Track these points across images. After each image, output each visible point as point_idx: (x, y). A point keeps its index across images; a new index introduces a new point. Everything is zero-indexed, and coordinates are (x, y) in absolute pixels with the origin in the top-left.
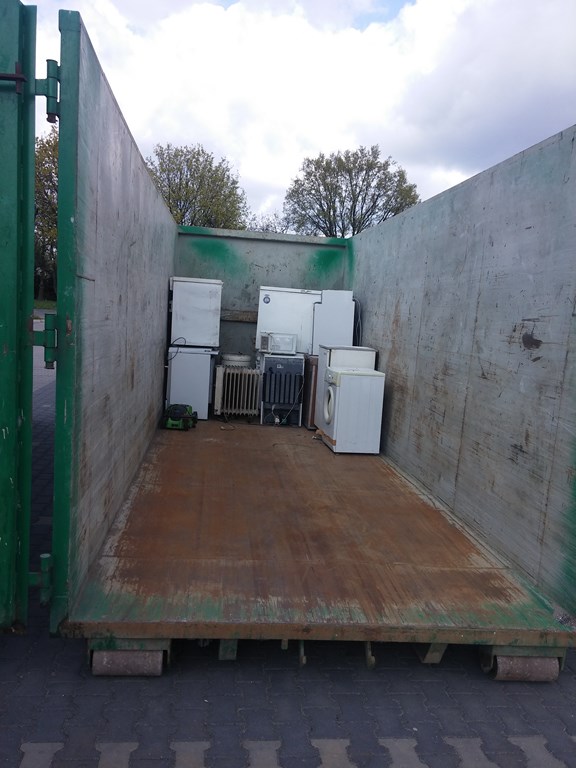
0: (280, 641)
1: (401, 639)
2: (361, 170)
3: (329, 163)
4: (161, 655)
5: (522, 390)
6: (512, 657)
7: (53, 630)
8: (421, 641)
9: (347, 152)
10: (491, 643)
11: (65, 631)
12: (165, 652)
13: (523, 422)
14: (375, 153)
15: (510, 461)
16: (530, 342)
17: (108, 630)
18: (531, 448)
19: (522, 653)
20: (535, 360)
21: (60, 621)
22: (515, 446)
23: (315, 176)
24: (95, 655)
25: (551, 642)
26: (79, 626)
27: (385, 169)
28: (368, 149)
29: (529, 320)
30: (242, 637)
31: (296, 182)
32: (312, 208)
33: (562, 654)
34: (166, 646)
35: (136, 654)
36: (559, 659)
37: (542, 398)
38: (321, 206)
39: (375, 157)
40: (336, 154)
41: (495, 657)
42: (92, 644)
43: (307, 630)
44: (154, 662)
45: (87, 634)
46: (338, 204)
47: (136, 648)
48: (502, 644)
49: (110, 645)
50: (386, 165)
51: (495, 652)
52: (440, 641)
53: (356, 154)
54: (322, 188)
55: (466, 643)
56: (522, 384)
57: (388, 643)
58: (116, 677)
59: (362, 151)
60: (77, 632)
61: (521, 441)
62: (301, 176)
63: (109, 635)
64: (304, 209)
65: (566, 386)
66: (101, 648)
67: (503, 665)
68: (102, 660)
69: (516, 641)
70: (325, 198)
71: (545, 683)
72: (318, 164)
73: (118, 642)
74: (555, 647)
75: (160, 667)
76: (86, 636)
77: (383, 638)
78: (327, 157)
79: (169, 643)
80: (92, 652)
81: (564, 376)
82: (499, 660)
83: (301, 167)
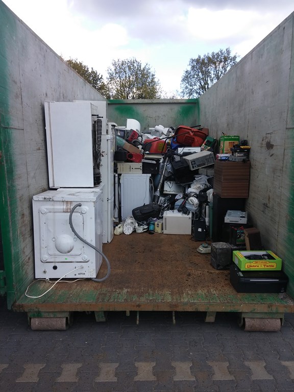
0: (125, 311)
1: (190, 309)
2: (221, 62)
3: (203, 60)
4: (64, 320)
5: (267, 173)
6: (254, 318)
7: (9, 308)
8: (201, 311)
9: (213, 53)
10: (240, 311)
11: (15, 308)
12: (67, 318)
13: (267, 190)
14: (228, 52)
15: (262, 212)
16: (269, 146)
17: (36, 308)
18: (270, 205)
19: (258, 316)
20: (271, 156)
21: (12, 303)
22: (264, 204)
23: (196, 68)
24: (32, 320)
25: (274, 310)
26: (22, 306)
27: (234, 60)
28: (224, 50)
29: (268, 134)
30: (105, 310)
31: (187, 72)
32: (195, 85)
33: (282, 316)
34: (67, 315)
35: (52, 319)
36: (281, 319)
37: (275, 176)
38: (200, 84)
39: (228, 54)
40: (207, 55)
41: (244, 319)
42: (29, 315)
43: (139, 306)
44: (61, 323)
45: (26, 310)
46: (209, 82)
47: (52, 316)
48: (247, 311)
49: (39, 315)
50: (235, 58)
51: (243, 316)
52: (211, 311)
53: (218, 53)
54: (200, 74)
55: (226, 311)
56: (266, 170)
57: (182, 312)
58: (44, 330)
59: (221, 51)
60: (21, 309)
61: (266, 201)
62: (189, 68)
63: (37, 310)
64: (191, 86)
65: (284, 169)
66: (34, 317)
67: (248, 322)
68: (35, 323)
69: (254, 310)
70: (203, 79)
71: (274, 332)
72: (198, 61)
73: (43, 314)
74: (277, 313)
75: (64, 326)
76: (26, 311)
77: (180, 309)
78: (202, 57)
79: (68, 314)
80: (30, 319)
81: (283, 163)
82: (246, 320)
83: (189, 64)
